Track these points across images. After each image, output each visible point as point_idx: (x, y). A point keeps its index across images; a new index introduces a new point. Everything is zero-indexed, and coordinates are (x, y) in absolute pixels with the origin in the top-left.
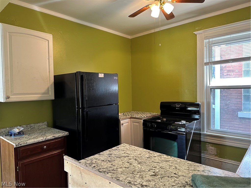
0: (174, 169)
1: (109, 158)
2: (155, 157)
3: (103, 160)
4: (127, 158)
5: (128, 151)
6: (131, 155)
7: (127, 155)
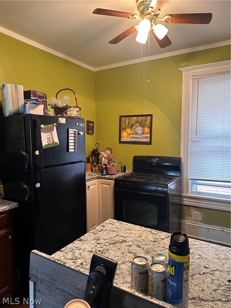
0: (199, 258)
1: (98, 246)
2: (163, 239)
3: (90, 250)
4: (124, 244)
5: (120, 232)
6: (129, 239)
7: (122, 238)
